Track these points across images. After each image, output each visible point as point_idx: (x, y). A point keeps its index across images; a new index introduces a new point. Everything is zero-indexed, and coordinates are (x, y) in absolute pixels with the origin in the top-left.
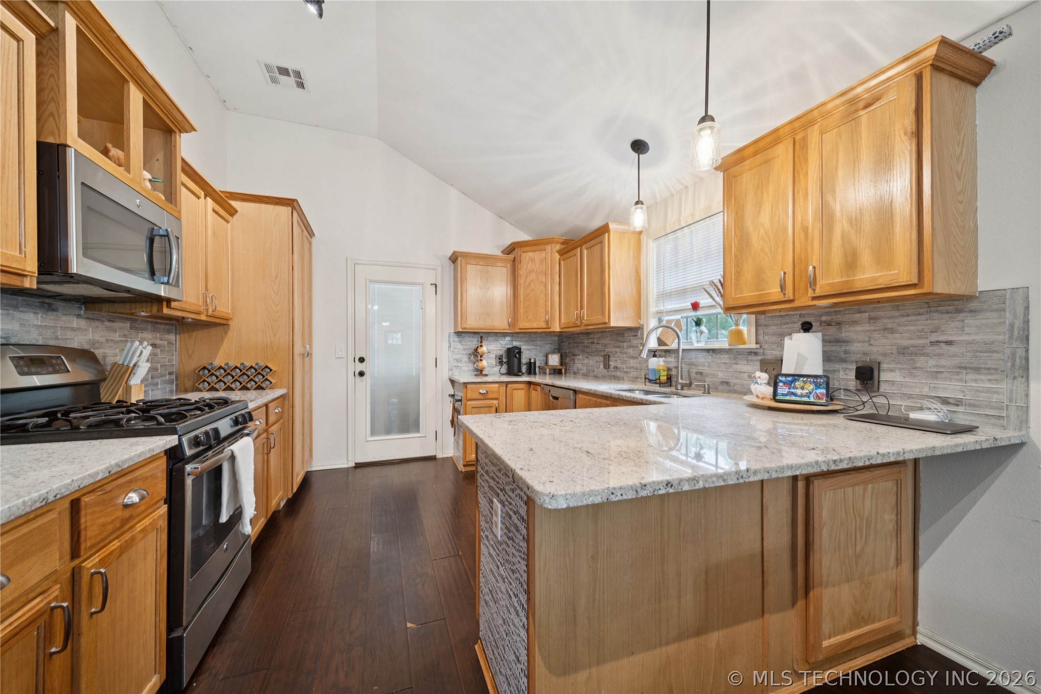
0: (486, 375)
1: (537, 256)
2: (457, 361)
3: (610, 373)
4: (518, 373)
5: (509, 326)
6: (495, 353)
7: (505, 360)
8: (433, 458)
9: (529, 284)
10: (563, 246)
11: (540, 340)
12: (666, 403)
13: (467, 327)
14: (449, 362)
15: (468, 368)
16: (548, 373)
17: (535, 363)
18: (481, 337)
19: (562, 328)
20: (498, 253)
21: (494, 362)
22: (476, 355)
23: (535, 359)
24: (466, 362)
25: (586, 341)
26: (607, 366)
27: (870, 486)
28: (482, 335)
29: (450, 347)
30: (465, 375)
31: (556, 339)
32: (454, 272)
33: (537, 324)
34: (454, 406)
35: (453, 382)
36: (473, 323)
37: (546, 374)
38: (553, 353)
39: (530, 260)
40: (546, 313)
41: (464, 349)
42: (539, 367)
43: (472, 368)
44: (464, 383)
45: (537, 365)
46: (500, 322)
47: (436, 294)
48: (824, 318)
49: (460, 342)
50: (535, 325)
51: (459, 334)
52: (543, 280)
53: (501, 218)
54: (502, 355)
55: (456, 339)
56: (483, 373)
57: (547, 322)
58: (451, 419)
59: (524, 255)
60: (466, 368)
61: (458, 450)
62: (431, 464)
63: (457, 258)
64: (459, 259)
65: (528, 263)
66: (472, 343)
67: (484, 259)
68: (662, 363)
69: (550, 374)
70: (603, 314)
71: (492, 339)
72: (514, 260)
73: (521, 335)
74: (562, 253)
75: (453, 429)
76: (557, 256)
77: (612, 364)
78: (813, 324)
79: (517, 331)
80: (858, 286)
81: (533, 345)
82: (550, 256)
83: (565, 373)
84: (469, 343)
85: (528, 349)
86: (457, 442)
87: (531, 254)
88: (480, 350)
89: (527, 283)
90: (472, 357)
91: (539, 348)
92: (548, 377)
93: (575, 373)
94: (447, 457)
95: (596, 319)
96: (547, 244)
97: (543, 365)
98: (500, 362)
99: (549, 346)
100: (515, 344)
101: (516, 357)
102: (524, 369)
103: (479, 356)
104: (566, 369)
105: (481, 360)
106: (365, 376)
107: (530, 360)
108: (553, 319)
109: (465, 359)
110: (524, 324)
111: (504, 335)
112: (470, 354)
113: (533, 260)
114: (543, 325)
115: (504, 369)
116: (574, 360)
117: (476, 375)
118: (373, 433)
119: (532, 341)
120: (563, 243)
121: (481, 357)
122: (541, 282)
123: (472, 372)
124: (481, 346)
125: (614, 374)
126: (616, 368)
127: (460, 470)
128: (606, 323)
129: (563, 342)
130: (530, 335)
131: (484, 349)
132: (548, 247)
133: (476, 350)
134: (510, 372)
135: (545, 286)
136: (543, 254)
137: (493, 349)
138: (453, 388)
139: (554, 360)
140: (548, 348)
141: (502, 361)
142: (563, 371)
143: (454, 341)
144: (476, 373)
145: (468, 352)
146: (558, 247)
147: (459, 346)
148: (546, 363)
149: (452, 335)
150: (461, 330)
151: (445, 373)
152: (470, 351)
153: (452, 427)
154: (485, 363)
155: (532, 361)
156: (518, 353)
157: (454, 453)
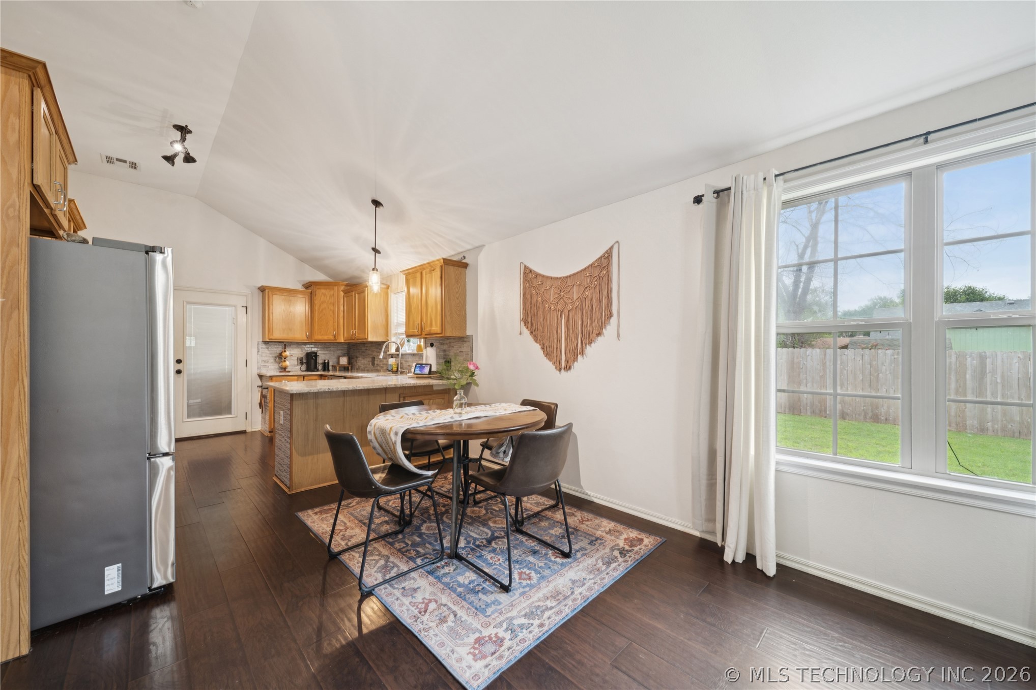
0: (289, 372)
1: (328, 292)
2: (265, 362)
3: (375, 368)
4: (316, 369)
5: (307, 337)
6: (297, 356)
7: (304, 361)
8: (243, 432)
9: (322, 311)
10: (346, 288)
11: (333, 347)
12: (367, 378)
13: (273, 338)
14: (258, 362)
15: (274, 367)
16: (338, 369)
17: (328, 363)
18: (285, 345)
19: (345, 340)
20: (299, 287)
21: (296, 362)
22: (280, 357)
23: (329, 360)
24: (272, 362)
25: (363, 349)
26: (373, 364)
27: (432, 400)
28: (285, 344)
29: (258, 352)
30: (271, 370)
31: (346, 346)
32: (263, 299)
33: (328, 337)
34: (262, 393)
35: (261, 377)
36: (277, 335)
37: (336, 370)
38: (344, 356)
39: (322, 295)
40: (334, 330)
41: (271, 354)
42: (332, 366)
43: (277, 367)
44: (270, 376)
45: (331, 364)
46: (300, 334)
47: (247, 313)
48: (441, 342)
49: (268, 348)
50: (326, 338)
51: (266, 343)
52: (332, 308)
53: (303, 262)
54: (302, 358)
55: (264, 346)
56: (287, 370)
57: (334, 336)
58: (259, 402)
59: (318, 290)
60: (273, 367)
61: (265, 423)
62: (242, 437)
63: (265, 290)
64: (267, 291)
65: (321, 296)
66: (278, 349)
67: (289, 293)
68: (394, 361)
69: (339, 370)
70: (365, 334)
71: (294, 346)
72: (311, 293)
73: (318, 344)
74: (346, 292)
75: (260, 410)
76: (342, 294)
77: (376, 362)
78: (434, 344)
79: (313, 341)
80: (432, 332)
81: (327, 351)
82: (336, 293)
83: (351, 370)
84: (275, 349)
85: (323, 353)
86: (264, 418)
87: (323, 291)
88: (284, 354)
89: (321, 310)
90: (277, 359)
91: (332, 353)
92: (338, 372)
93: (357, 369)
94: (255, 431)
95: (362, 336)
96: (335, 285)
97: (335, 364)
98: (300, 363)
99: (340, 351)
100: (315, 350)
101: (313, 359)
102: (320, 367)
103: (283, 358)
104: (351, 367)
105: (285, 361)
106: (182, 374)
107: (325, 361)
108: (338, 333)
109: (272, 360)
110: (318, 337)
111: (305, 344)
112: (275, 357)
113: (325, 295)
114: (332, 338)
115: (304, 367)
116: (356, 360)
117: (280, 372)
118: (189, 416)
119: (327, 348)
120: (347, 285)
121: (285, 358)
122: (331, 310)
123: (278, 370)
124: (285, 351)
125: (376, 368)
126: (377, 364)
127: (266, 435)
128: (366, 339)
129: (350, 349)
130: (326, 345)
131: (287, 353)
132: (336, 288)
133: (281, 354)
134: (308, 369)
135: (334, 313)
136: (332, 292)
137: (294, 355)
138: (261, 381)
139: (344, 361)
140: (339, 352)
141: (303, 362)
142: (350, 368)
143: (262, 348)
144: (280, 370)
145: (274, 356)
146: (343, 288)
147: (267, 351)
148: (338, 362)
149: (260, 343)
150: (268, 340)
151: (254, 371)
152: (276, 355)
153: (260, 408)
154: (287, 363)
155: (326, 361)
156: (314, 356)
157: (262, 428)
